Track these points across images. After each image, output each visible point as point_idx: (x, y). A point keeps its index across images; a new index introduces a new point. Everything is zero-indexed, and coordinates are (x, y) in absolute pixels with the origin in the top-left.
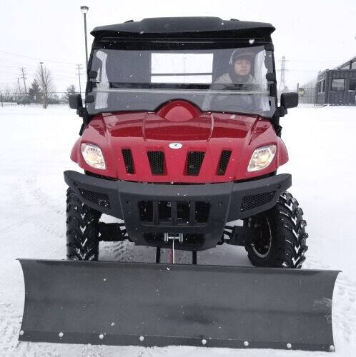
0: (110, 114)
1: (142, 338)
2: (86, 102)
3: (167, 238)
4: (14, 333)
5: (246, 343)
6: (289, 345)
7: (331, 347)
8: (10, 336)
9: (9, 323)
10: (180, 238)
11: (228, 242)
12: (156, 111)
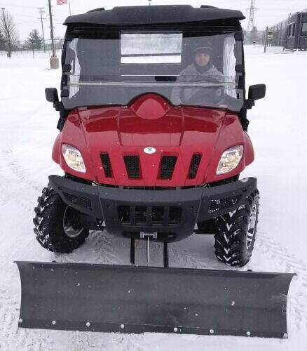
0: (85, 108)
1: (122, 326)
2: (62, 96)
3: (143, 235)
4: (12, 320)
5: (212, 331)
6: (249, 333)
7: (285, 334)
8: (9, 323)
9: (7, 310)
10: (155, 235)
11: (197, 232)
12: (129, 105)
